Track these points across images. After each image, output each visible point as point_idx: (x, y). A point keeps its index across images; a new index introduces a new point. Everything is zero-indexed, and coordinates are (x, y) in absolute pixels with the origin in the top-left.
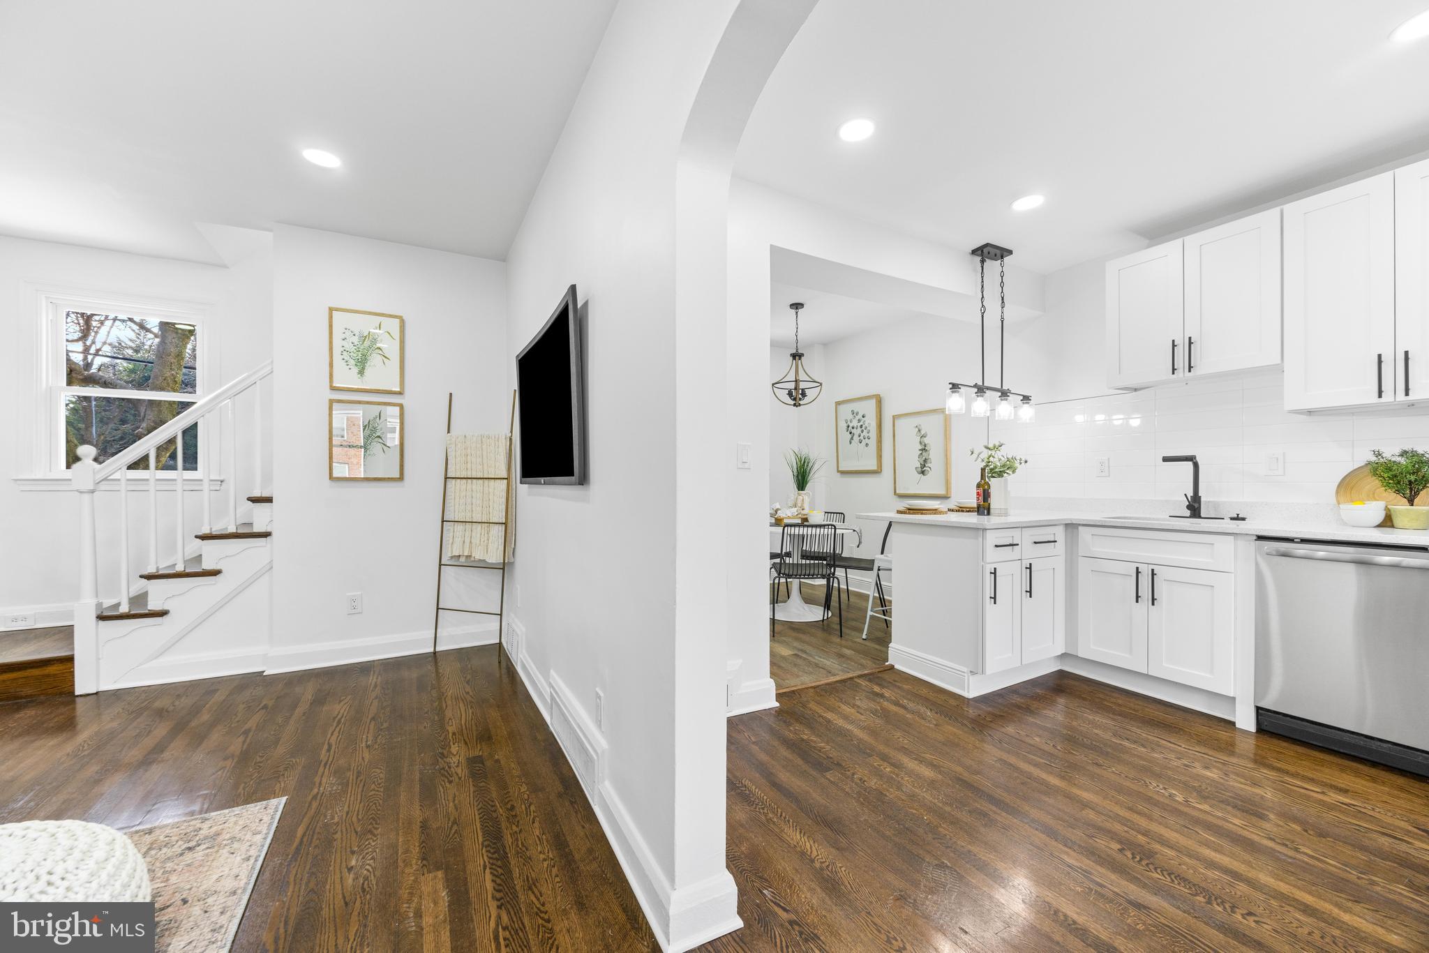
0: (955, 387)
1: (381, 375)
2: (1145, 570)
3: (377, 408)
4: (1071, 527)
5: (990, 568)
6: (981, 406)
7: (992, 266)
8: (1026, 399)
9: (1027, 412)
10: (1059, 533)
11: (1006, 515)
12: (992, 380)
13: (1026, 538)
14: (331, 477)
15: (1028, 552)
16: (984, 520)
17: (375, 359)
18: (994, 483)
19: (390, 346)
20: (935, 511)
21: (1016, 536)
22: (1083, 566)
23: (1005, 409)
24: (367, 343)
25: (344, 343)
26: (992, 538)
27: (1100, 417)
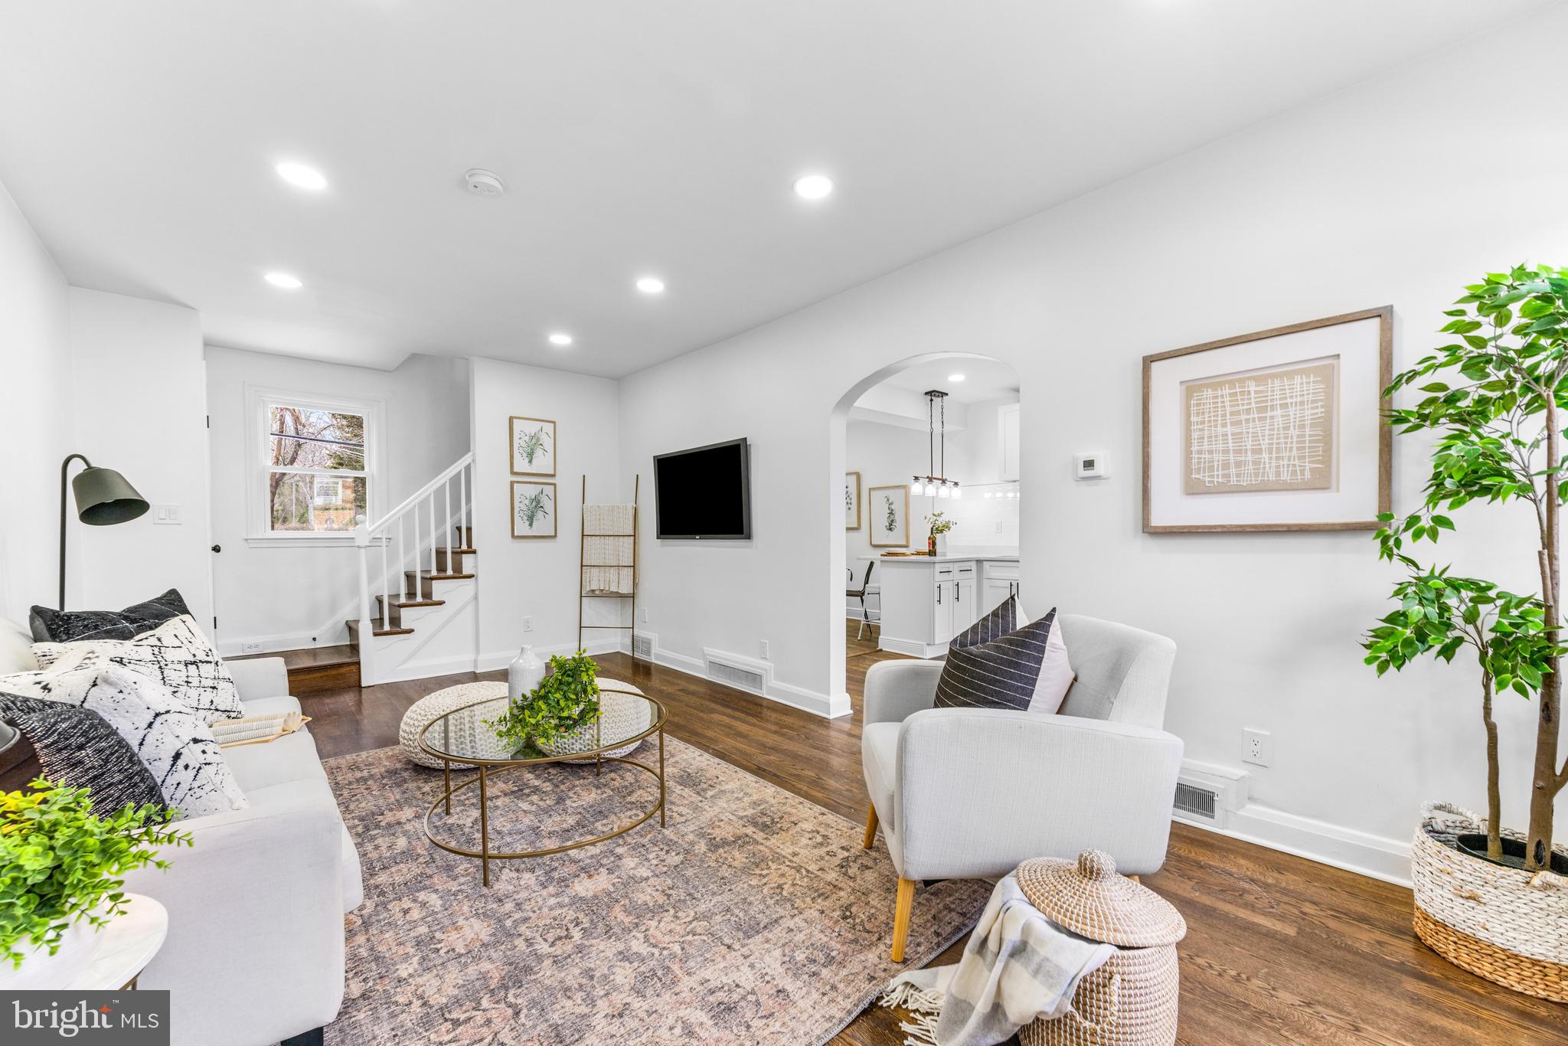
0: (916, 478)
1: (542, 463)
2: (1014, 584)
3: (540, 487)
4: (979, 562)
5: (937, 585)
6: (931, 490)
7: (937, 400)
8: (956, 484)
9: (956, 492)
10: (973, 565)
11: (945, 555)
12: (937, 474)
13: (955, 568)
14: (513, 536)
15: (956, 576)
16: (932, 559)
17: (539, 452)
18: (938, 536)
19: (548, 443)
20: (904, 554)
21: (950, 566)
22: (986, 583)
23: (944, 491)
24: (534, 441)
25: (520, 441)
26: (938, 568)
27: (999, 495)
